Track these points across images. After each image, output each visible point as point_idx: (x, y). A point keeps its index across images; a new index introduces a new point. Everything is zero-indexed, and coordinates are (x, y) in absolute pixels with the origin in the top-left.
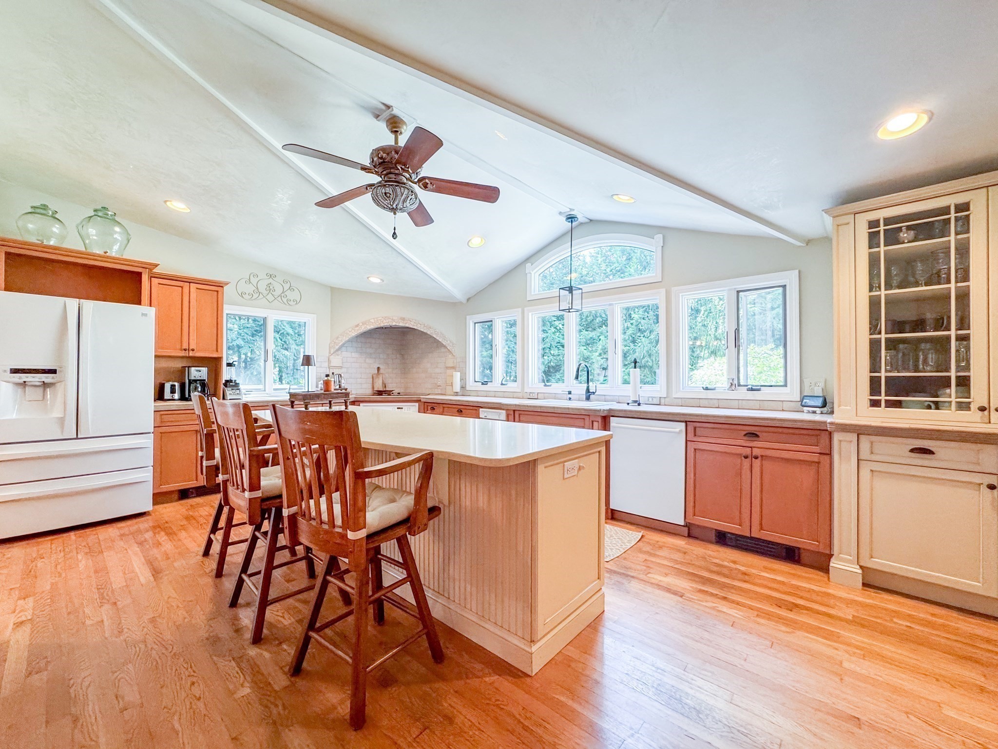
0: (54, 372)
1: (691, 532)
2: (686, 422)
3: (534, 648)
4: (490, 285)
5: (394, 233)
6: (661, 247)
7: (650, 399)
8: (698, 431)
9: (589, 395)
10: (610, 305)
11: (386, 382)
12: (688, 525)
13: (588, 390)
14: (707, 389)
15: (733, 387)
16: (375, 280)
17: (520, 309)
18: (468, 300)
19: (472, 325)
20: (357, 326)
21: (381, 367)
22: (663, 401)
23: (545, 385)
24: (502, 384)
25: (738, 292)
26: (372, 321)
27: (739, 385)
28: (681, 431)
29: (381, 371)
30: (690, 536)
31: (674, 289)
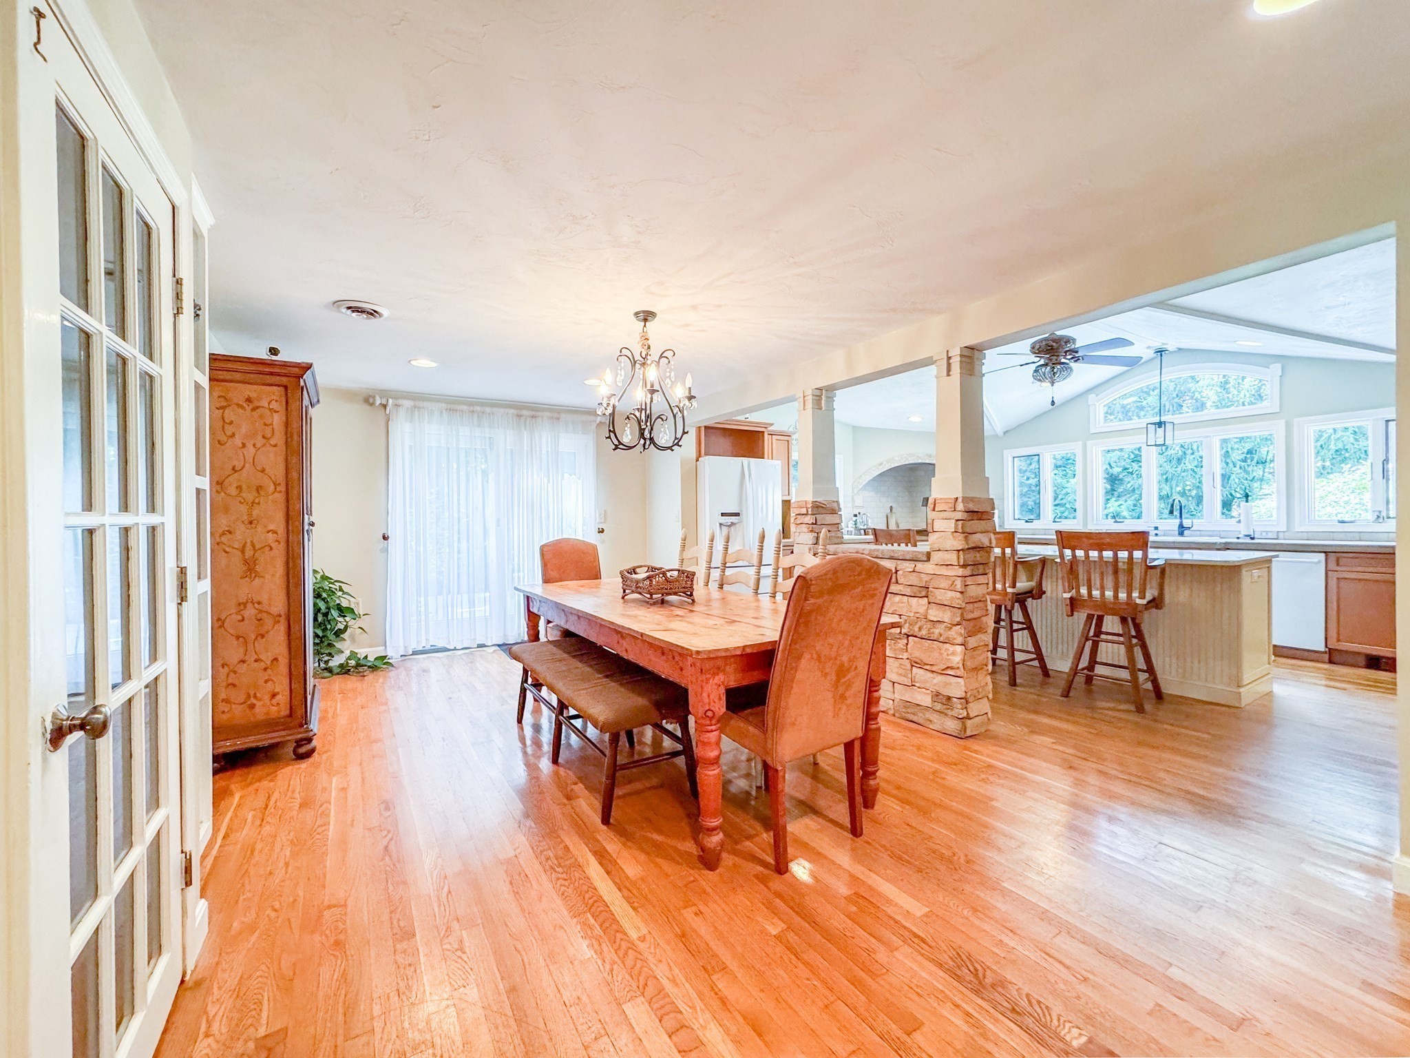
0: (737, 515)
1: (1333, 656)
2: (1325, 552)
3: (1242, 690)
4: (1035, 417)
5: (1053, 401)
6: (1279, 378)
7: (1264, 534)
8: (1342, 561)
9: (1182, 529)
10: (1207, 437)
11: (899, 522)
12: (1331, 652)
13: (1181, 526)
14: (1343, 522)
15: (1381, 520)
16: (916, 419)
17: (1080, 443)
18: (1005, 433)
19: (1010, 459)
20: (881, 464)
21: (894, 506)
22: (1281, 535)
23: (1116, 522)
24: (1054, 522)
25: (1387, 421)
26: (897, 459)
27: (1388, 518)
28: (1319, 562)
29: (894, 510)
30: (1331, 662)
31: (1296, 420)
